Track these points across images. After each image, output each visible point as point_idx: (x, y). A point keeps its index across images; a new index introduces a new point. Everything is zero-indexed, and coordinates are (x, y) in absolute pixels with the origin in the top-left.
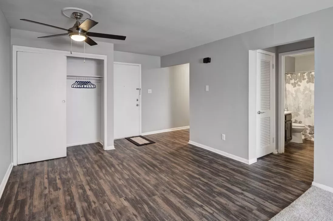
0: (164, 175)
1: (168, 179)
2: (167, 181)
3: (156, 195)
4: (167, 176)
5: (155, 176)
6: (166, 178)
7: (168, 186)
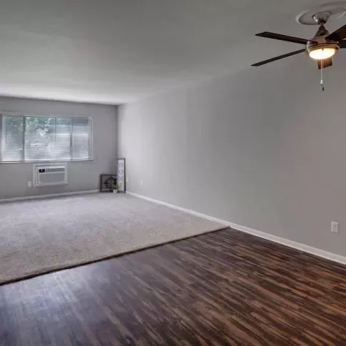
0: (182, 322)
1: (174, 313)
2: (175, 307)
3: (190, 285)
4: (175, 319)
5: (200, 318)
6: (177, 315)
7: (174, 299)
